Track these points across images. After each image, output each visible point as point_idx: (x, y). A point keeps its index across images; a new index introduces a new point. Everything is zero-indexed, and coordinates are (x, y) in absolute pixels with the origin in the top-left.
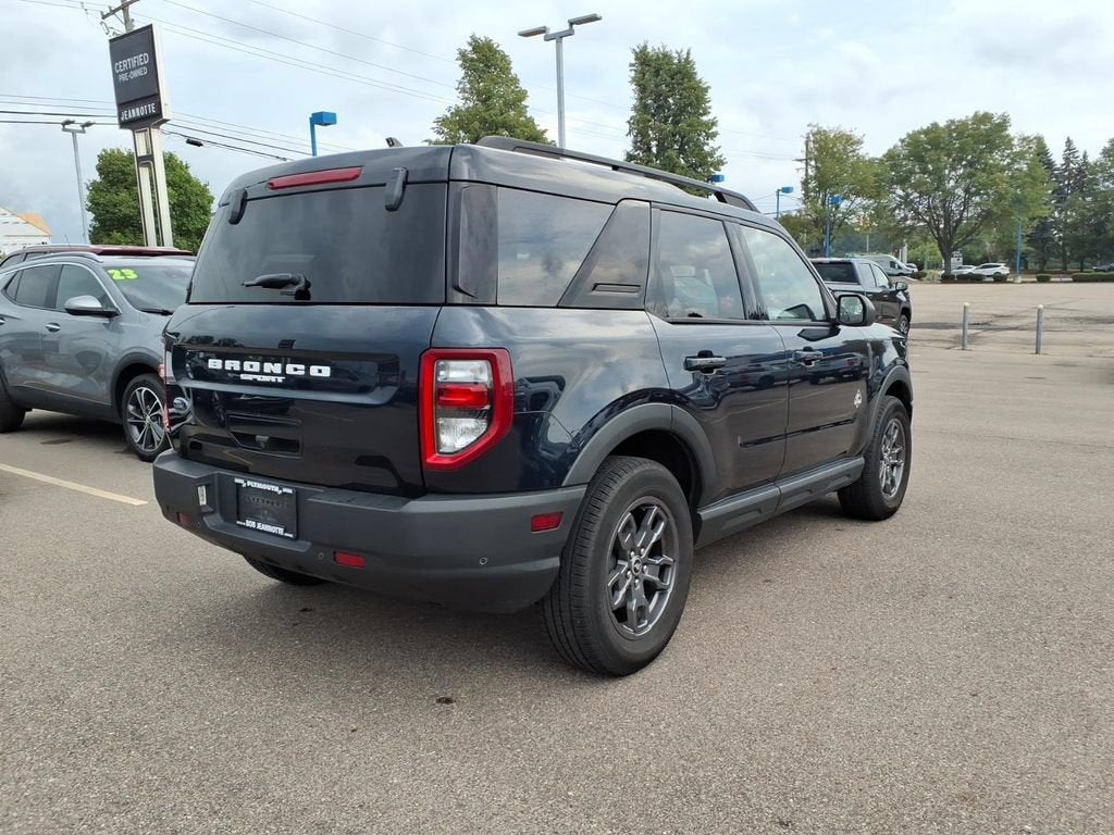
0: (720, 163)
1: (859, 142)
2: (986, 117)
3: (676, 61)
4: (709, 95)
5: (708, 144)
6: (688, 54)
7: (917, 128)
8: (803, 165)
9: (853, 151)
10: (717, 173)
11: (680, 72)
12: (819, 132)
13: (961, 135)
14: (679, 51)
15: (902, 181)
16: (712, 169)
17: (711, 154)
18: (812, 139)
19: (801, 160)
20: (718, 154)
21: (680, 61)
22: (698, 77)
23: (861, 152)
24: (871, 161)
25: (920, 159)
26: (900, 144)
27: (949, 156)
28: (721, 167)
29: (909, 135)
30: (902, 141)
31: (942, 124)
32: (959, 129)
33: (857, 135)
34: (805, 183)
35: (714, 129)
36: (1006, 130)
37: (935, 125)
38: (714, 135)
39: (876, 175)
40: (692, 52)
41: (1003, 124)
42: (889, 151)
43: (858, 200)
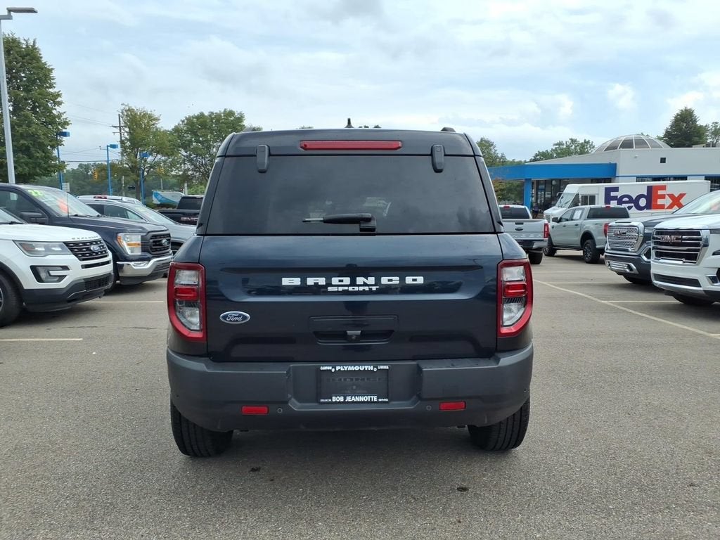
0: (66, 123)
1: (157, 119)
2: (231, 113)
3: (24, 46)
4: (54, 74)
5: (55, 109)
6: (34, 42)
7: (192, 115)
8: (118, 130)
9: (153, 125)
10: (64, 130)
11: (29, 55)
12: (129, 110)
13: (218, 121)
14: (26, 39)
15: (186, 146)
16: (60, 127)
17: (59, 116)
18: (125, 114)
19: (115, 127)
20: (64, 117)
21: (27, 46)
22: (44, 60)
23: (159, 126)
24: (165, 132)
25: (194, 134)
26: (181, 123)
27: (212, 133)
28: (66, 127)
29: (187, 119)
30: (183, 121)
31: (206, 114)
32: (216, 118)
33: (156, 114)
34: (122, 142)
35: (59, 99)
36: (242, 122)
37: (202, 114)
38: (60, 103)
39: (170, 141)
40: (37, 41)
41: (240, 119)
42: (176, 127)
43: (159, 156)
